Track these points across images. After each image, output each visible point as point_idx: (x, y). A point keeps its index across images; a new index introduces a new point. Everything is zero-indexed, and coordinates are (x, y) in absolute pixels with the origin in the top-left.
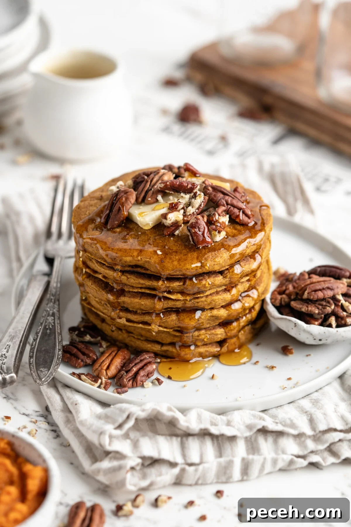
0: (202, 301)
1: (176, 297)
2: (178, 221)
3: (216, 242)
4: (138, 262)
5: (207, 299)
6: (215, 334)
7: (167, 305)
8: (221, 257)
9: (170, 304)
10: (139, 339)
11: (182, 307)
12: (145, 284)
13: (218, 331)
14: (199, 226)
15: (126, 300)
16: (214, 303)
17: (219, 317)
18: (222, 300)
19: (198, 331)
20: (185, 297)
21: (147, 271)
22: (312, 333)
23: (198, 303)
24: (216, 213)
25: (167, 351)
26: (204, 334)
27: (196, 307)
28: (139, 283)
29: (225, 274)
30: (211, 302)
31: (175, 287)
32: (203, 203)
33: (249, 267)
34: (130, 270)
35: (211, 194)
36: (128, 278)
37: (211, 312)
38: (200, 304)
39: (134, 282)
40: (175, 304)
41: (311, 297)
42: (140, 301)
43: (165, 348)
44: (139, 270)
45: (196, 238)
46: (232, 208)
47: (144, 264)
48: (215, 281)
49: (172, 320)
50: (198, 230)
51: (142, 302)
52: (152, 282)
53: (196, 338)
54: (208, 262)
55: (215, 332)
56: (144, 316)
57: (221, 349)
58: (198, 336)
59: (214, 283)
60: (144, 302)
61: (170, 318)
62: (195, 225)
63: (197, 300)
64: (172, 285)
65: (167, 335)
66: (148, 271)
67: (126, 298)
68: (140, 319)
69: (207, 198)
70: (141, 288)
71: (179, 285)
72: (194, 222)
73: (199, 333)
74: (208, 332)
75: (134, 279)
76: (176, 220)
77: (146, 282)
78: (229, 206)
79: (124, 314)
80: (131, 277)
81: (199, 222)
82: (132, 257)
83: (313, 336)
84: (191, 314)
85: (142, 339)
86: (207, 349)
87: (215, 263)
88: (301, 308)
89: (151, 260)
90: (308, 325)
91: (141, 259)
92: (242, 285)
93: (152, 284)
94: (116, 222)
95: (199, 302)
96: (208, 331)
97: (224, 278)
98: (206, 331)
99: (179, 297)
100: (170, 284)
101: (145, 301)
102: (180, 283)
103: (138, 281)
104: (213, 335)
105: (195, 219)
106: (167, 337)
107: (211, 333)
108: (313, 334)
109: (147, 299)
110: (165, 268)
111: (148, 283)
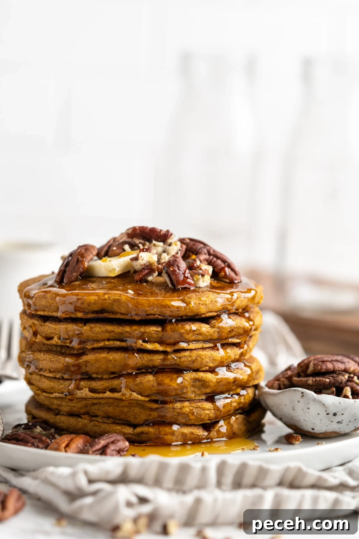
0: (185, 356)
1: (153, 346)
2: (152, 263)
3: (199, 287)
4: (105, 301)
5: (191, 353)
6: (201, 408)
7: (142, 361)
8: (208, 297)
9: (145, 359)
10: (104, 423)
11: (161, 365)
12: (113, 331)
13: (205, 405)
14: (178, 264)
15: (89, 358)
16: (199, 359)
17: (206, 381)
18: (209, 357)
19: (180, 402)
20: (164, 347)
21: (116, 315)
22: (324, 403)
23: (180, 358)
24: (197, 259)
25: (142, 433)
26: (188, 407)
27: (178, 365)
28: (107, 331)
29: (212, 324)
30: (197, 358)
31: (152, 334)
32: (179, 252)
33: (241, 322)
34: (94, 317)
35: (189, 243)
36: (92, 328)
37: (197, 374)
38: (183, 359)
39: (100, 330)
40: (152, 358)
41: (318, 368)
42: (107, 355)
43: (139, 430)
44: (105, 315)
45: (175, 277)
46: (215, 259)
47: (112, 304)
48: (200, 328)
49: (149, 381)
50: (177, 268)
51: (110, 357)
52: (122, 328)
53: (179, 411)
54: (192, 300)
55: (202, 405)
56: (113, 381)
57: (209, 434)
58: (181, 409)
59: (199, 330)
60: (112, 356)
61: (146, 379)
62: (173, 263)
63: (179, 355)
64: (148, 330)
65: (141, 410)
66: (118, 315)
67: (89, 356)
68: (107, 384)
69: (184, 247)
70: (109, 340)
71: (157, 331)
72: (172, 260)
73: (182, 405)
74: (193, 405)
75: (99, 327)
76: (149, 262)
77: (115, 328)
78: (211, 257)
79: (86, 382)
80: (96, 325)
81: (178, 260)
82: (97, 296)
83: (326, 407)
84: (172, 375)
85: (108, 422)
86: (192, 431)
87: (201, 302)
88: (307, 381)
89: (121, 297)
90: (319, 395)
91: (109, 297)
92: (232, 351)
93: (122, 330)
94: (75, 274)
95: (182, 357)
96: (192, 403)
97: (211, 328)
98: (190, 403)
99: (157, 347)
100: (146, 328)
101: (114, 355)
102: (158, 328)
103: (105, 328)
104: (199, 409)
105: (173, 257)
106: (141, 413)
107: (197, 406)
108: (326, 404)
109: (117, 353)
110: (139, 305)
111: (117, 329)
